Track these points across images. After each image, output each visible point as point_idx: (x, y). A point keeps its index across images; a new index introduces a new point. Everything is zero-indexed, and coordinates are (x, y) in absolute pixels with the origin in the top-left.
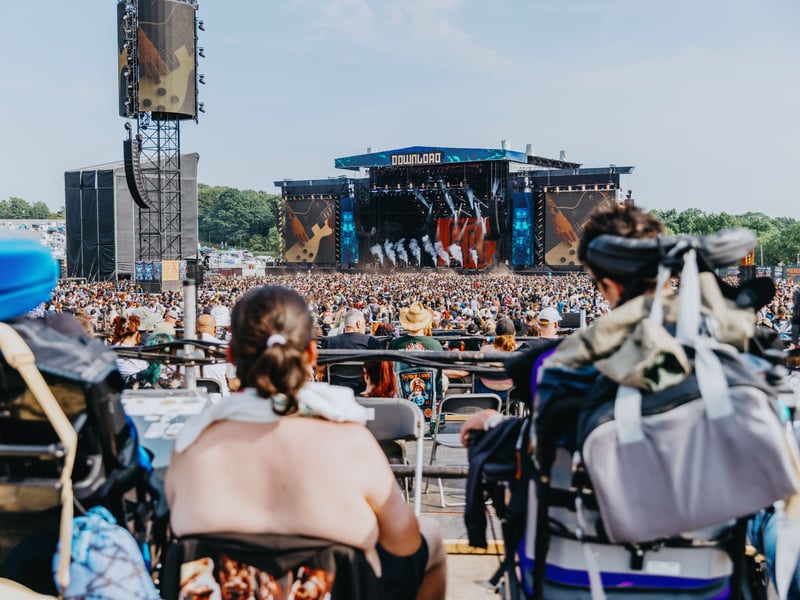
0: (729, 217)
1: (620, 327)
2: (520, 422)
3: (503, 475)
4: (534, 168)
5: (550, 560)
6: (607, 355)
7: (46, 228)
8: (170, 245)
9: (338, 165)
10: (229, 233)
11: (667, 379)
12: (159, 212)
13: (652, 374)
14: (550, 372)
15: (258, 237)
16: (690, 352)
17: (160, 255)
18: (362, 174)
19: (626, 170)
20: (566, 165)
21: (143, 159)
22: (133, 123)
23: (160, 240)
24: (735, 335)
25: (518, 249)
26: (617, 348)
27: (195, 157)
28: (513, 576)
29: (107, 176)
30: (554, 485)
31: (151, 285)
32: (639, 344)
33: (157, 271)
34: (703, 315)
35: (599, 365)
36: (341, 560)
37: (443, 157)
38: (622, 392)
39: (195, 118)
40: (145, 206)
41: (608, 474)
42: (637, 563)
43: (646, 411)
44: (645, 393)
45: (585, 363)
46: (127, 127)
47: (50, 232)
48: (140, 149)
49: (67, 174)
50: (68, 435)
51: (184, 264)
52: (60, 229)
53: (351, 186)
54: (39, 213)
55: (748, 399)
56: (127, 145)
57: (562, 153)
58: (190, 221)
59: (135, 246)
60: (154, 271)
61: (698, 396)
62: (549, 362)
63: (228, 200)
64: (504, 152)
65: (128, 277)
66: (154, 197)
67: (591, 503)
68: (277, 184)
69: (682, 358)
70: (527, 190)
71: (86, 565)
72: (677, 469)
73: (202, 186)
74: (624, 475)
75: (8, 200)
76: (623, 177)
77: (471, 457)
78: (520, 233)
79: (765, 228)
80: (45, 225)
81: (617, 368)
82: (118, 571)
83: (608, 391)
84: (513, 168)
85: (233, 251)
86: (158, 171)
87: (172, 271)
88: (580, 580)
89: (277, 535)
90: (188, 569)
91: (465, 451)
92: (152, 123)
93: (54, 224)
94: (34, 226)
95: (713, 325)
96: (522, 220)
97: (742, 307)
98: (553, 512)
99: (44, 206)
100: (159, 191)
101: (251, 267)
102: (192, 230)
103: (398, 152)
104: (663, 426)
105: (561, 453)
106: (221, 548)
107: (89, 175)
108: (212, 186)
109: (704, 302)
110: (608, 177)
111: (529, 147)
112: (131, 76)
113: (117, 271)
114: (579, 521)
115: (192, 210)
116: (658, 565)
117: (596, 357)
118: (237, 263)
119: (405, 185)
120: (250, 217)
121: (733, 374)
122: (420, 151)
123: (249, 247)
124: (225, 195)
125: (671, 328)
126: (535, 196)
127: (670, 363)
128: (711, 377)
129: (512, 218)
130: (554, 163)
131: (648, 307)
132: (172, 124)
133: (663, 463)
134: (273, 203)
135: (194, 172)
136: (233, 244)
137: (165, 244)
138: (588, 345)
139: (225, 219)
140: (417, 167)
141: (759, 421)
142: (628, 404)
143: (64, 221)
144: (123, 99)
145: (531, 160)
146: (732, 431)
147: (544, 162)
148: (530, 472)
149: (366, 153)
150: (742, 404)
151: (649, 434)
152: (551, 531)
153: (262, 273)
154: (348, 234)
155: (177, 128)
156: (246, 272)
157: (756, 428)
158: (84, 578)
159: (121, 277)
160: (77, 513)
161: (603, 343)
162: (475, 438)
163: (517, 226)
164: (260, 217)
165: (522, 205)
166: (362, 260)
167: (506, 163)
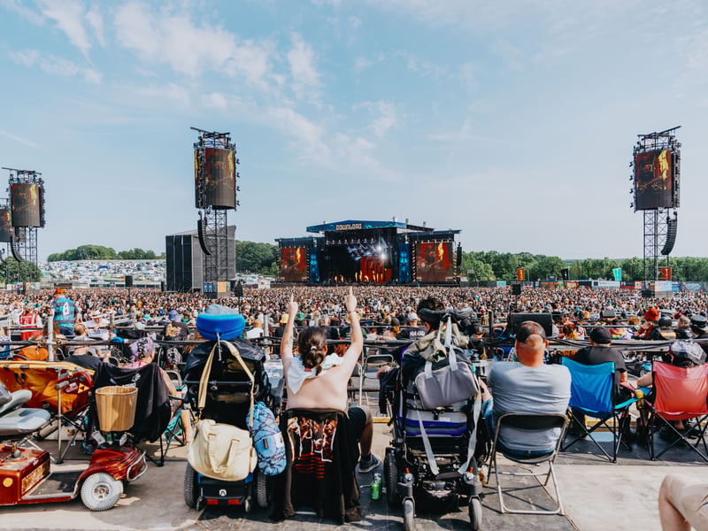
0: (512, 255)
1: (427, 341)
2: (397, 370)
3: (392, 389)
4: (410, 231)
5: (407, 417)
6: (424, 350)
7: (153, 264)
8: (221, 274)
9: (308, 230)
10: (251, 266)
11: (440, 359)
12: (216, 257)
13: (436, 357)
14: (405, 355)
15: (266, 268)
16: (448, 349)
17: (216, 279)
18: (321, 234)
19: (458, 232)
20: (427, 229)
21: (208, 229)
22: (203, 211)
23: (216, 270)
24: (463, 344)
25: (402, 273)
26: (426, 348)
27: (234, 227)
28: (395, 423)
29: (188, 238)
30: (408, 392)
31: (212, 295)
32: (432, 347)
33: (215, 287)
34: (453, 337)
35: (421, 353)
36: (339, 416)
37: (362, 226)
38: (427, 362)
39: (235, 208)
40: (209, 254)
41: (422, 388)
42: (436, 418)
43: (433, 369)
44: (434, 363)
45: (417, 353)
46: (200, 213)
47: (156, 266)
48: (206, 224)
49: (167, 237)
50: (252, 378)
51: (229, 283)
52: (161, 265)
53: (315, 241)
54: (150, 256)
55: (463, 365)
56: (200, 223)
57: (424, 223)
58: (232, 260)
59: (202, 274)
60: (213, 287)
61: (449, 364)
62: (405, 352)
63: (250, 248)
64: (394, 223)
65: (199, 290)
66: (213, 249)
67: (418, 398)
68: (276, 240)
69: (445, 352)
70: (407, 243)
71: (259, 420)
72: (443, 386)
73: (237, 241)
74: (427, 389)
75: (133, 250)
76: (456, 236)
77: (381, 383)
78: (403, 265)
79: (530, 261)
80: (153, 263)
81: (426, 355)
82: (269, 422)
83: (422, 362)
84: (399, 231)
85: (253, 275)
86: (216, 235)
87: (222, 287)
88: (416, 423)
89: (319, 409)
90: (290, 421)
91: (378, 381)
92: (212, 211)
93: (158, 262)
94: (147, 263)
95: (456, 340)
96: (404, 258)
97: (465, 335)
98: (408, 401)
99: (152, 253)
100: (216, 246)
101: (262, 283)
102: (232, 266)
103: (339, 223)
104: (438, 373)
105: (410, 381)
106: (301, 413)
107: (178, 238)
108: (242, 241)
109: (453, 332)
110: (448, 236)
111: (407, 220)
112: (201, 187)
113: (193, 287)
114: (415, 403)
115: (233, 254)
116: (443, 419)
117: (420, 351)
118: (255, 281)
119: (343, 240)
120: (262, 257)
121: (459, 357)
122: (351, 223)
123: (261, 273)
124: (248, 246)
125: (443, 342)
126: (410, 245)
127: (441, 353)
128: (453, 358)
129: (399, 256)
130: (420, 228)
131: (436, 334)
132: (223, 211)
133: (438, 384)
134: (274, 249)
135: (233, 235)
136: (253, 271)
137: (219, 273)
138: (418, 347)
139: (249, 258)
140: (349, 231)
141: (466, 372)
142: (428, 366)
143: (165, 260)
144: (197, 199)
145: (408, 227)
146: (458, 374)
147: (415, 228)
148: (400, 388)
149: (322, 224)
150: (461, 366)
151: (434, 375)
152: (407, 408)
153: (269, 287)
154: (313, 266)
155: (225, 214)
156: (260, 287)
157: (465, 374)
158: (258, 424)
159: (195, 290)
160: (255, 403)
161: (423, 346)
162: (382, 376)
163: (402, 261)
164: (267, 257)
165: (404, 250)
166: (322, 280)
167: (396, 228)
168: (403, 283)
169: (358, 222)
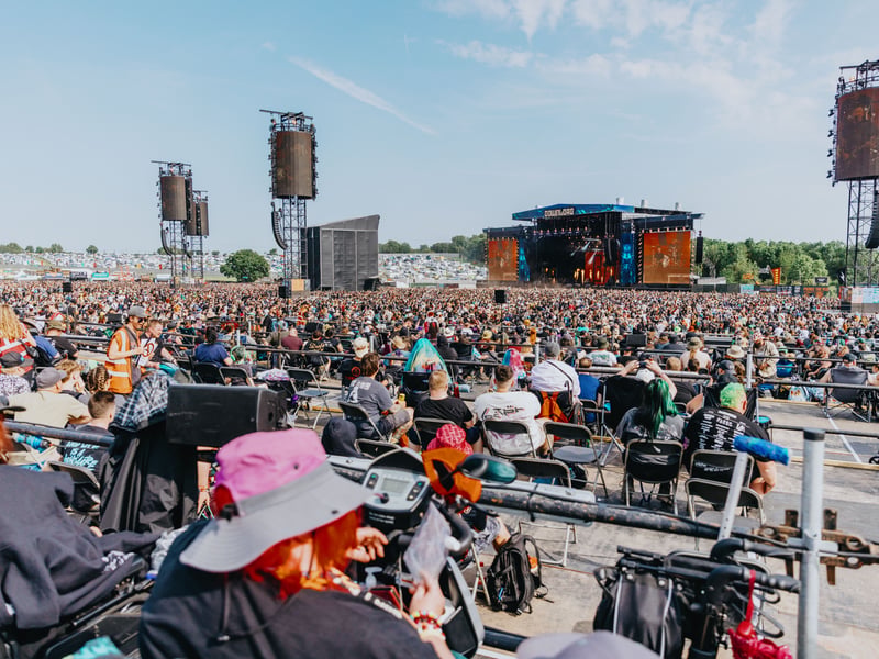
4: (637, 216)
9: (514, 218)
18: (533, 223)
19: (698, 216)
25: (625, 273)
37: (575, 211)
53: (526, 231)
56: (273, 215)
59: (333, 270)
64: (618, 207)
70: (633, 232)
76: (695, 221)
78: (626, 261)
84: (625, 216)
96: (627, 252)
103: (548, 208)
110: (685, 220)
113: (321, 285)
119: (559, 230)
122: (561, 207)
126: (636, 236)
129: (622, 250)
140: (559, 218)
145: (637, 210)
154: (522, 263)
163: (625, 256)
165: (628, 242)
166: (532, 280)
167: (620, 213)
168: (626, 286)
169: (569, 206)
